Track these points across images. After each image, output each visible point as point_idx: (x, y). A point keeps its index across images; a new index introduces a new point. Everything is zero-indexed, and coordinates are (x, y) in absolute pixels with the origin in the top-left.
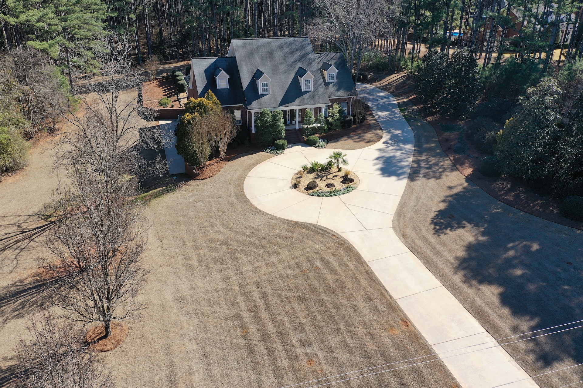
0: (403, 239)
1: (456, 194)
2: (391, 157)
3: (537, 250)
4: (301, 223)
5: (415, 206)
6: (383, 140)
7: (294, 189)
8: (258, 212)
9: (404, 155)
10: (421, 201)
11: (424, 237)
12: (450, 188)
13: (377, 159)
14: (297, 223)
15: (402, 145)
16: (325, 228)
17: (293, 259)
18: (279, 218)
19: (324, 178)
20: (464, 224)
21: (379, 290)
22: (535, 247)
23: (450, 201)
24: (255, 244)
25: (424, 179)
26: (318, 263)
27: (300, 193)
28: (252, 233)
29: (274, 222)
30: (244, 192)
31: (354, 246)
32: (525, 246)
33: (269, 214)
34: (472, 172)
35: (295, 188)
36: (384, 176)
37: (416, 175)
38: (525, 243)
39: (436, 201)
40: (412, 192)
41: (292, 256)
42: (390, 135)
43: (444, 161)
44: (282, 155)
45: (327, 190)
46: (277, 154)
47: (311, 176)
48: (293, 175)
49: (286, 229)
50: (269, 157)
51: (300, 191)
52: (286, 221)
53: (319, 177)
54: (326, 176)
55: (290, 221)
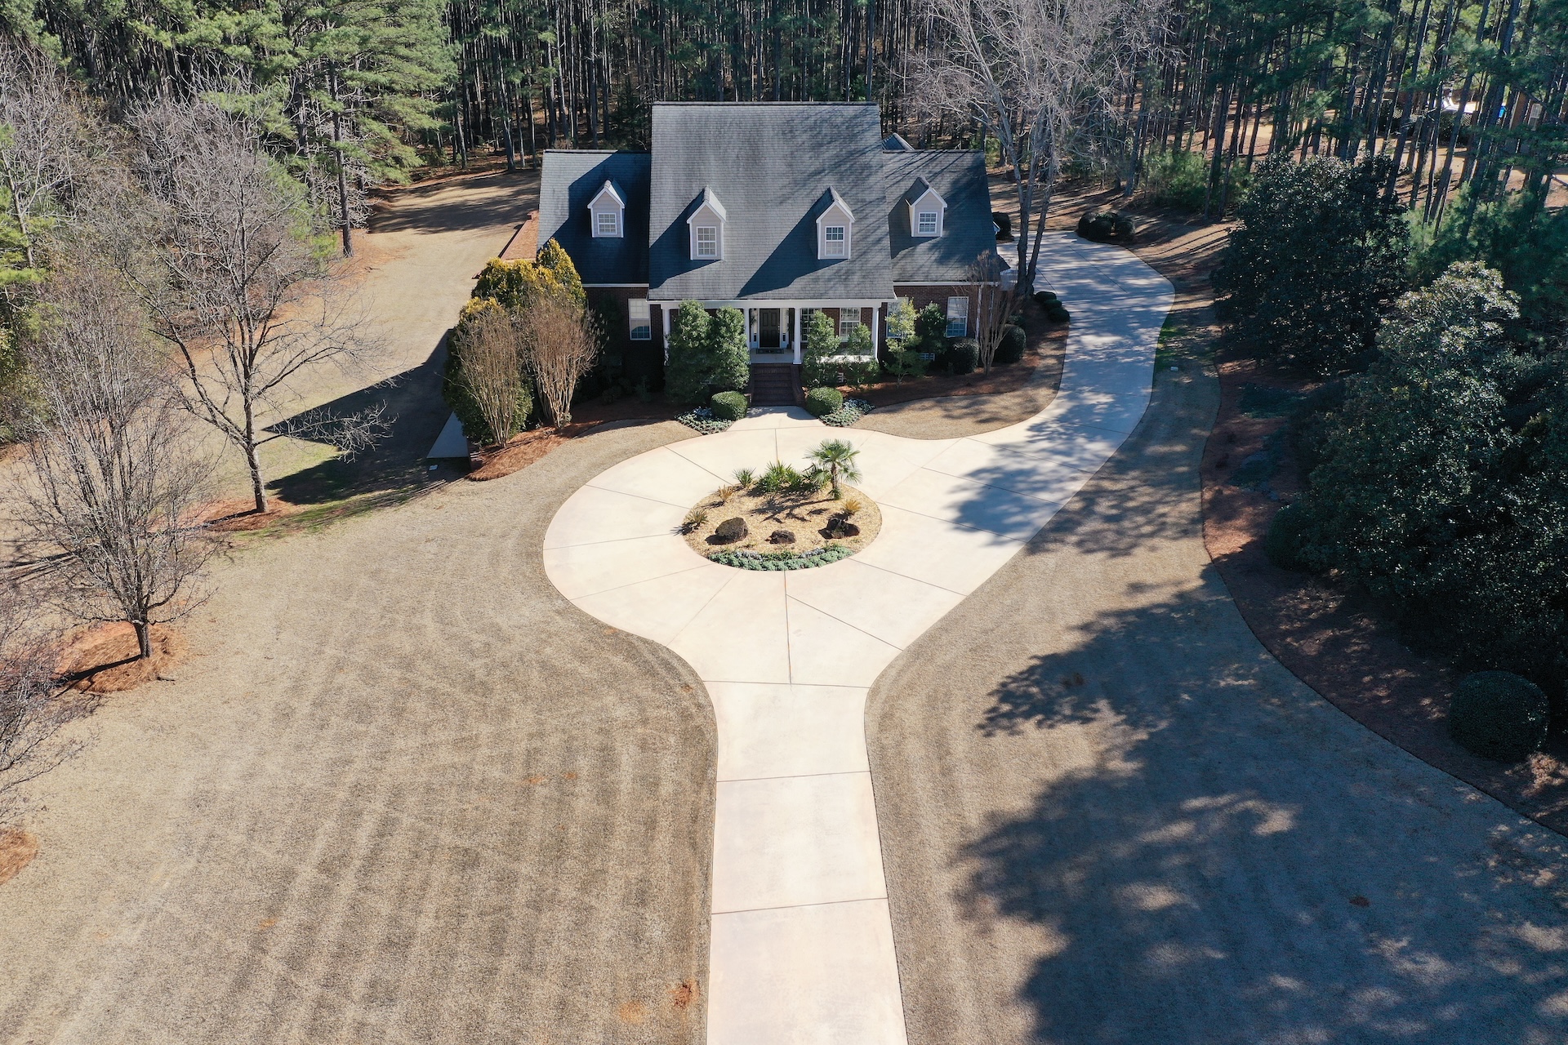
0: (874, 728)
1: (1141, 613)
2: (1021, 472)
3: (1277, 836)
4: (628, 635)
5: (986, 632)
6: (1035, 420)
7: (680, 536)
8: (545, 588)
9: (1065, 471)
10: (1017, 618)
11: (943, 732)
12: (1136, 588)
13: (975, 474)
14: (616, 633)
15: (1080, 440)
16: (680, 659)
17: (531, 736)
18: (582, 614)
19: (780, 516)
20: (1096, 711)
21: (687, 874)
22: (1279, 821)
23: (1106, 631)
24: (472, 677)
25: (1075, 550)
26: (584, 764)
27: (689, 549)
28: (488, 644)
29: (561, 623)
30: (546, 527)
31: (720, 727)
32: (1247, 812)
33: (564, 599)
34: (1243, 547)
35: (684, 534)
36: (957, 528)
37: (1058, 536)
38: (1250, 804)
39: (1061, 623)
40: (1006, 588)
41: (534, 729)
42: (1069, 405)
43: (1178, 502)
44: (720, 433)
45: (765, 549)
46: (709, 431)
47: (751, 503)
48: (706, 494)
49: (576, 650)
50: (677, 438)
51: (692, 542)
52: (591, 625)
53: (769, 509)
54: (791, 507)
55: (601, 626)
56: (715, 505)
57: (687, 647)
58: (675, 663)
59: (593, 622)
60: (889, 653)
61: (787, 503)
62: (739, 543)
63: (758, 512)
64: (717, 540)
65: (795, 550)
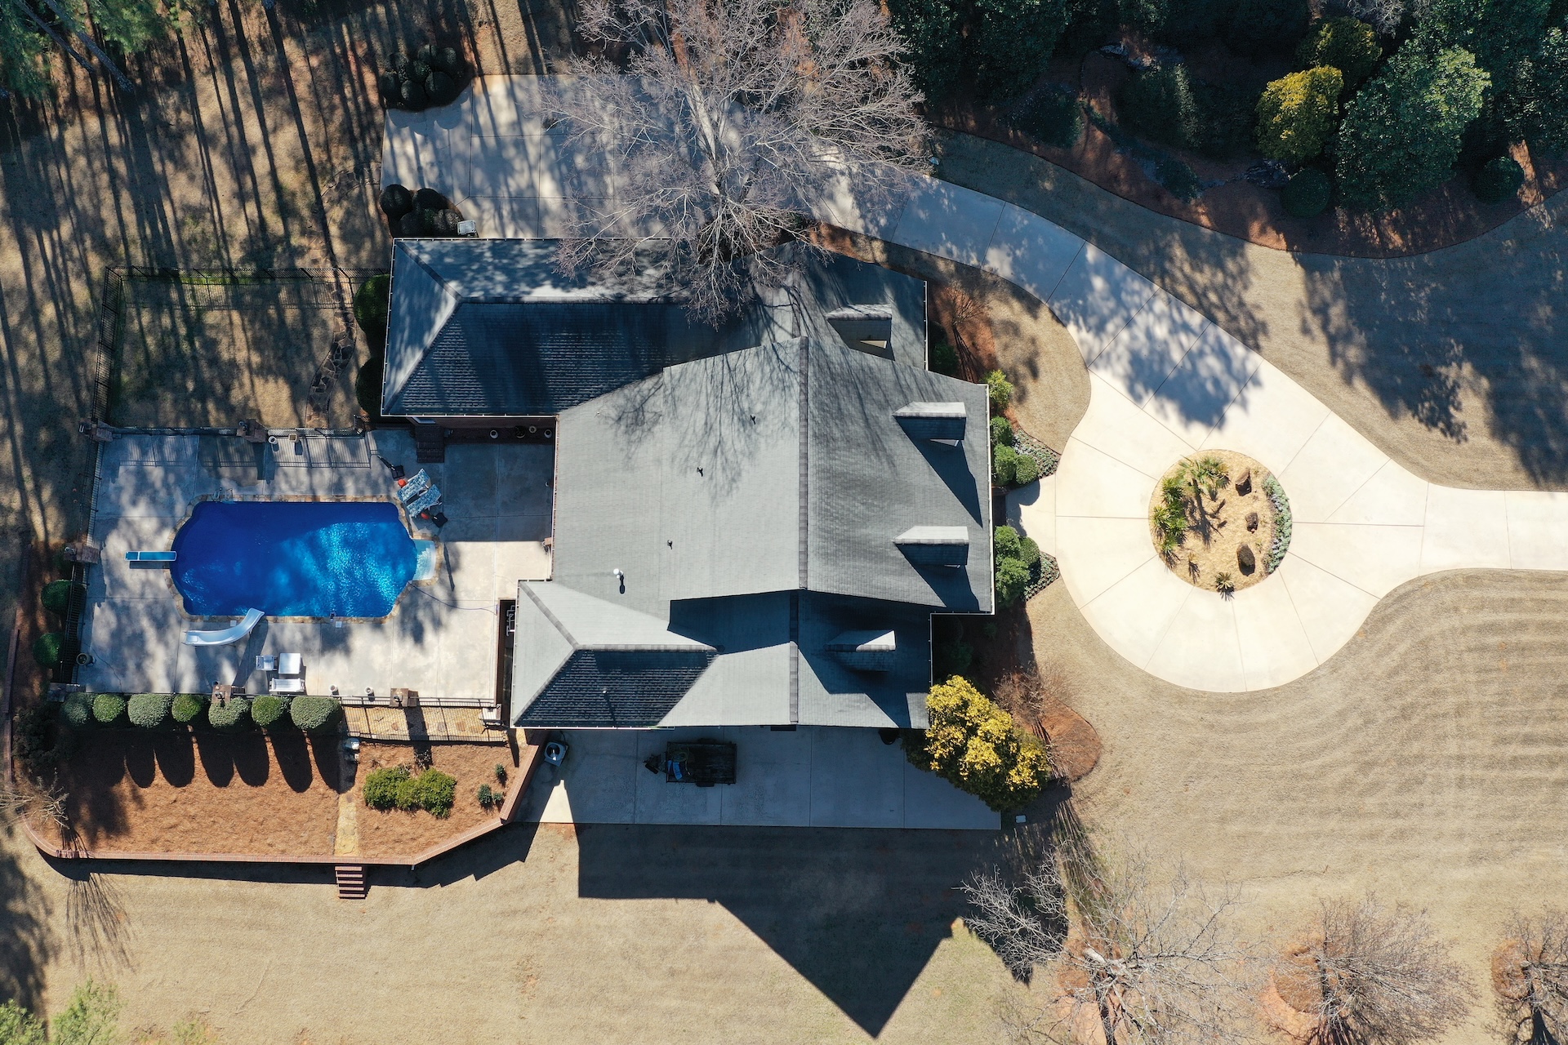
4: (1366, 623)
7: (1234, 594)
8: (1300, 687)
14: (1363, 631)
16: (1395, 590)
17: (1464, 672)
18: (1337, 655)
19: (1215, 522)
26: (1493, 639)
27: (1255, 587)
29: (1348, 668)
31: (1464, 566)
33: (1318, 668)
35: (1233, 591)
41: (1458, 671)
44: (1060, 564)
45: (1264, 534)
46: (1055, 573)
47: (1193, 541)
48: (1171, 575)
49: (1379, 655)
50: (1065, 598)
51: (1247, 585)
52: (1353, 648)
53: (1204, 529)
54: (1203, 513)
55: (1353, 641)
56: (1193, 568)
57: (1383, 588)
58: (1402, 591)
59: (1348, 646)
60: (1393, 467)
61: (1197, 515)
62: (1255, 552)
63: (1207, 538)
64: (1247, 567)
65: (1269, 514)
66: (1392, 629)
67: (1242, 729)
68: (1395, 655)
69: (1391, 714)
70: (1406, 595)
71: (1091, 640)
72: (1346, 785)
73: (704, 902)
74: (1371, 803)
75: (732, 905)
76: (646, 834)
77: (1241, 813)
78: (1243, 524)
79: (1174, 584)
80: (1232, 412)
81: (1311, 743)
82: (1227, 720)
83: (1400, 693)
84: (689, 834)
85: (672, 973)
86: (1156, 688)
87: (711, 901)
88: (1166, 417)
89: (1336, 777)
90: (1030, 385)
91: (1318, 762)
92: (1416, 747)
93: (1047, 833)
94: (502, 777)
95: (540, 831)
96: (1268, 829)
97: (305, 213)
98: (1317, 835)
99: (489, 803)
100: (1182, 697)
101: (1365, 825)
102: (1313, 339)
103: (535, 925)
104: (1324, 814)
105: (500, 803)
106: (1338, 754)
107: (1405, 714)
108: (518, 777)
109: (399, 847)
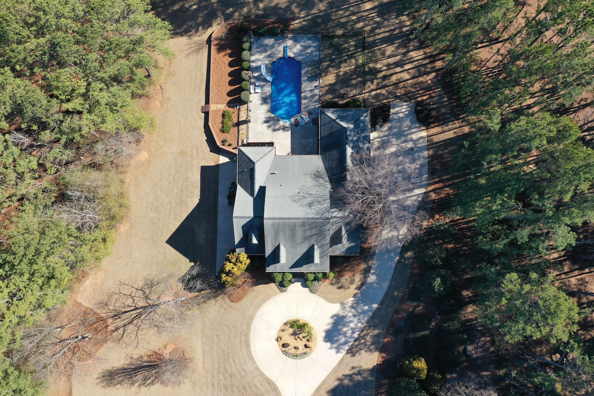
4: (269, 379)
7: (277, 342)
8: (251, 358)
14: (266, 377)
16: (278, 388)
18: (260, 370)
19: (296, 337)
27: (279, 348)
29: (256, 373)
33: (257, 365)
44: (285, 293)
45: (293, 351)
46: (282, 291)
47: (291, 331)
48: (282, 324)
49: (260, 382)
50: (275, 294)
51: (279, 345)
52: (262, 374)
53: (294, 334)
54: (299, 334)
55: (264, 375)
56: (283, 330)
57: (279, 384)
59: (262, 373)
60: (313, 390)
61: (298, 332)
62: (288, 348)
63: (292, 335)
64: (284, 346)
65: (299, 353)
66: (267, 386)
67: (241, 341)
68: (260, 386)
69: (244, 384)
70: (276, 391)
71: (264, 301)
72: (226, 370)
73: (199, 198)
74: (221, 377)
75: (198, 205)
76: (216, 182)
77: (219, 341)
78: (296, 345)
79: (279, 325)
80: (328, 345)
81: (237, 361)
82: (243, 337)
83: (250, 387)
84: (216, 194)
85: (182, 190)
86: (251, 318)
87: (200, 200)
88: (327, 325)
89: (228, 367)
90: (336, 286)
91: (232, 362)
92: (235, 390)
93: (215, 288)
94: (230, 145)
95: (217, 155)
96: (215, 348)
97: (384, 83)
98: (213, 361)
99: (223, 142)
100: (249, 325)
101: (216, 375)
102: (351, 370)
103: (194, 155)
104: (219, 363)
105: (223, 145)
106: (234, 368)
107: (244, 388)
108: (230, 149)
109: (213, 120)
